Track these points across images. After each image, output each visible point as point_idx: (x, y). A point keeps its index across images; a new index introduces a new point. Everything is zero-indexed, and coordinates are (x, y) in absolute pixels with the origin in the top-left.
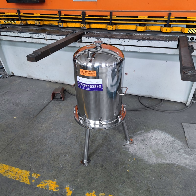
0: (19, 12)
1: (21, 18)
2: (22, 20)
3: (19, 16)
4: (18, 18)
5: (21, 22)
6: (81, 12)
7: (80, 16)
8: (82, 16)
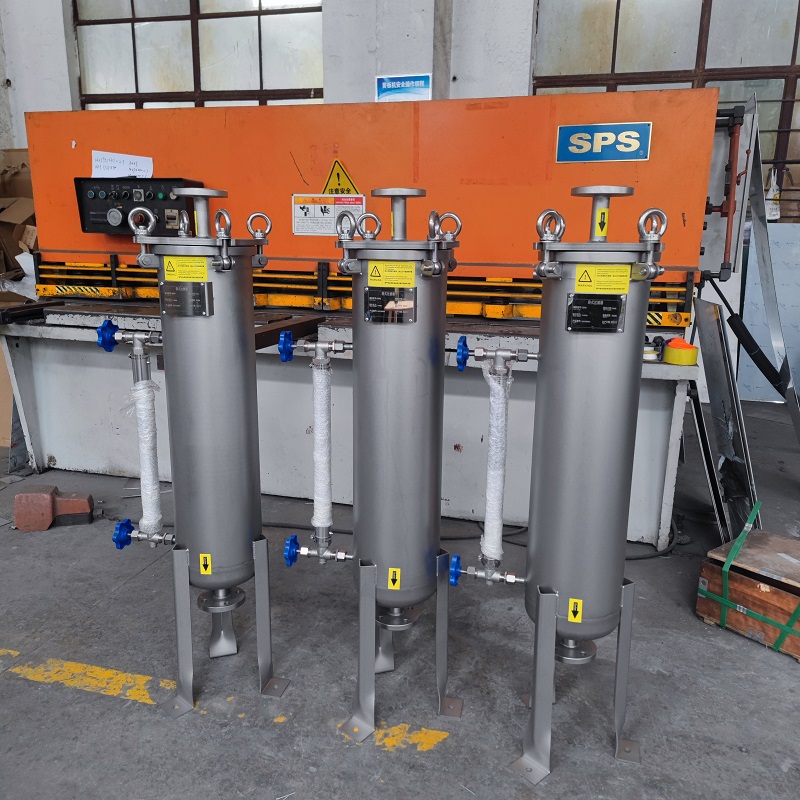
0: (115, 261)
1: (119, 279)
2: (120, 284)
3: (114, 274)
4: (110, 278)
5: (116, 289)
6: (316, 263)
7: (312, 274)
8: (318, 276)
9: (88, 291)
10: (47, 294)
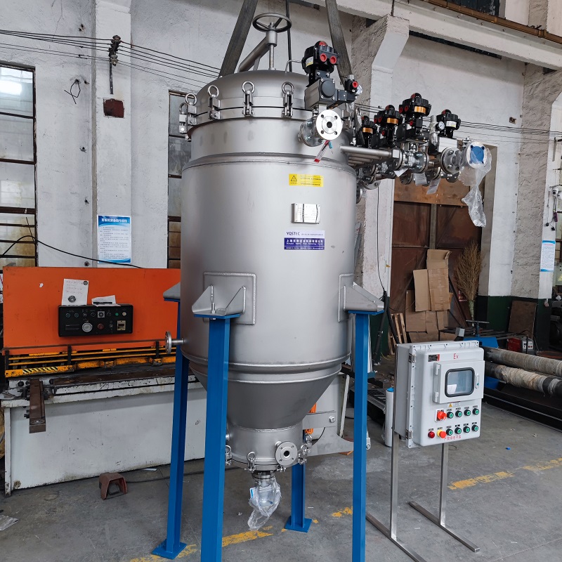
1: (73, 360)
2: (73, 363)
3: (69, 357)
4: (67, 360)
5: (70, 366)
9: (49, 370)
10: (14, 375)
